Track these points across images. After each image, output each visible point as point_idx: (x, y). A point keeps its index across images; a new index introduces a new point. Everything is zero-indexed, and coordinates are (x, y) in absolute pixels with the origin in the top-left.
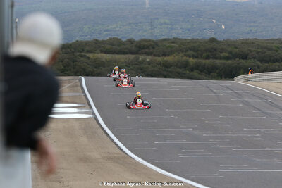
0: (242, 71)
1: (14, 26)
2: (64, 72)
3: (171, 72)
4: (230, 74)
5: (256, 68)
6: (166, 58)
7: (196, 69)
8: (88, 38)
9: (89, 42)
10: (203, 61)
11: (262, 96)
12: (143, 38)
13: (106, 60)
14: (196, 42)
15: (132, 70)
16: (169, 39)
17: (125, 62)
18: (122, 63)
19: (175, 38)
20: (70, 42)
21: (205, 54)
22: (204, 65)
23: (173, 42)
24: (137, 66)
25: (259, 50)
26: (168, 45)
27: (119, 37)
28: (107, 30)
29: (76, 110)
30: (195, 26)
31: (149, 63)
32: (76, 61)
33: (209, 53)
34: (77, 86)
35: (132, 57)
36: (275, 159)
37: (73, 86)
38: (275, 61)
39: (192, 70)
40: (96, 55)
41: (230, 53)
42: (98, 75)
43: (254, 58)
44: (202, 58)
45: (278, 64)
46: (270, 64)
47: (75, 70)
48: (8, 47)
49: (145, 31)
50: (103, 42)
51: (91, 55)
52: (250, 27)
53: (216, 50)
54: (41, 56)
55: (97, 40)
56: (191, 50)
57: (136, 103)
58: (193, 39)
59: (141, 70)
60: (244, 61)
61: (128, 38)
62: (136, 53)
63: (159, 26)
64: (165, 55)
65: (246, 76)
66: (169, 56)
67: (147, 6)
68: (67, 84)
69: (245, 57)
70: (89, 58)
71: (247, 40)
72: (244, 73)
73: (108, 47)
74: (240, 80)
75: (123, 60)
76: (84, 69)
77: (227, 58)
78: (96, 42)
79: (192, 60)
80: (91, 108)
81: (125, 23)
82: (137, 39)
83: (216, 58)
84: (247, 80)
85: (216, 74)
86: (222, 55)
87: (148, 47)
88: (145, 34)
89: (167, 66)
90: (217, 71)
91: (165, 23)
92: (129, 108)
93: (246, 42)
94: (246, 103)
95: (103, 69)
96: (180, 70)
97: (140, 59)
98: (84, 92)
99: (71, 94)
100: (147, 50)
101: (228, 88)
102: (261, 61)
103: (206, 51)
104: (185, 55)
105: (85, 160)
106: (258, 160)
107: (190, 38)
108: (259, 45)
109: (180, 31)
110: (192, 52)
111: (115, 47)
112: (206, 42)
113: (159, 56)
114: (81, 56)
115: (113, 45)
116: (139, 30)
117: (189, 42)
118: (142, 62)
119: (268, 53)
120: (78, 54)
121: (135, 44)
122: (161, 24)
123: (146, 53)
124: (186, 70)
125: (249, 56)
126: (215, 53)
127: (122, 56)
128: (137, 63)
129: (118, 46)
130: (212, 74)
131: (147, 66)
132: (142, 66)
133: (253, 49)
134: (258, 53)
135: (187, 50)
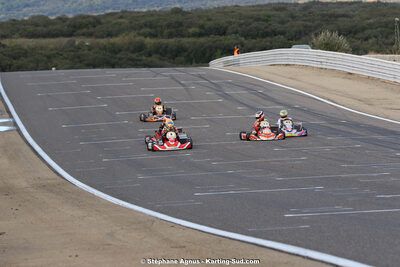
0: (219, 52)
3: (120, 59)
4: (203, 57)
6: (112, 40)
7: (157, 52)
8: (2, 18)
9: (3, 23)
10: (164, 41)
11: (250, 86)
12: (79, 13)
13: (29, 47)
14: (152, 15)
15: (66, 59)
16: (116, 13)
17: (56, 49)
18: (52, 50)
19: (123, 12)
21: (166, 31)
22: (167, 47)
23: (121, 17)
24: (73, 53)
25: (242, 21)
26: (115, 22)
27: (45, 14)
31: (90, 48)
33: (173, 30)
35: (65, 40)
38: (265, 35)
39: (150, 55)
40: (14, 40)
41: (202, 27)
42: (19, 69)
43: (236, 33)
44: (163, 37)
45: (269, 39)
46: (258, 39)
51: (6, 42)
53: (181, 24)
55: (14, 20)
56: (146, 25)
57: (165, 140)
58: (149, 11)
59: (79, 58)
60: (222, 38)
61: (58, 15)
62: (70, 35)
64: (110, 35)
66: (116, 36)
69: (222, 32)
70: (4, 46)
71: (225, 8)
72: (222, 55)
73: (30, 28)
74: (217, 64)
75: (52, 46)
77: (200, 35)
78: (14, 22)
79: (149, 41)
80: (11, 116)
82: (71, 16)
83: (183, 36)
84: (227, 64)
85: (183, 59)
86: (191, 30)
87: (86, 26)
89: (115, 50)
90: (186, 53)
93: (222, 11)
94: (226, 96)
95: (25, 60)
96: (134, 56)
97: (77, 43)
100: (85, 30)
101: (200, 77)
102: (246, 35)
103: (169, 26)
104: (139, 34)
107: (144, 10)
108: (240, 15)
110: (148, 30)
111: (41, 28)
112: (167, 14)
113: (103, 37)
115: (37, 25)
117: (143, 16)
118: (79, 48)
119: (255, 24)
121: (68, 22)
123: (83, 35)
124: (141, 55)
125: (229, 30)
126: (180, 28)
127: (52, 40)
128: (72, 49)
129: (45, 26)
130: (177, 58)
131: (86, 52)
132: (80, 52)
133: (233, 20)
134: (241, 25)
135: (141, 27)
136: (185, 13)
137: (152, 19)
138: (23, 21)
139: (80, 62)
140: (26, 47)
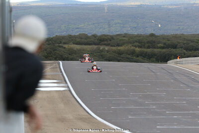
0: (173, 57)
1: (12, 25)
2: (48, 58)
3: (122, 58)
4: (164, 59)
5: (183, 54)
6: (119, 48)
7: (141, 55)
8: (64, 34)
9: (65, 36)
10: (145, 50)
11: (188, 75)
12: (103, 33)
13: (77, 49)
14: (140, 37)
15: (95, 56)
16: (121, 34)
17: (91, 51)
19: (126, 34)
20: (52, 37)
21: (147, 45)
22: (146, 53)
23: (124, 37)
24: (99, 54)
25: (185, 42)
26: (121, 39)
27: (86, 33)
28: (78, 28)
29: (56, 85)
30: (139, 25)
31: (108, 51)
32: (56, 50)
33: (150, 44)
34: (56, 68)
35: (95, 47)
36: (197, 119)
37: (54, 68)
38: (196, 49)
39: (138, 57)
40: (70, 45)
41: (165, 44)
42: (72, 60)
43: (182, 48)
44: (144, 47)
45: (198, 52)
46: (193, 52)
47: (55, 57)
48: (8, 40)
49: (105, 29)
50: (75, 37)
51: (66, 46)
52: (178, 25)
53: (154, 42)
54: (31, 46)
56: (136, 42)
57: (93, 69)
58: (138, 34)
59: (102, 56)
60: (174, 50)
61: (93, 34)
62: (98, 44)
63: (114, 25)
64: (118, 45)
65: (175, 60)
66: (121, 46)
67: (106, 11)
68: (49, 67)
69: (175, 47)
70: (65, 48)
71: (176, 35)
72: (174, 58)
73: (78, 40)
74: (171, 63)
75: (88, 49)
76: (62, 56)
77: (163, 48)
78: (70, 36)
79: (137, 49)
80: (66, 83)
81: (90, 23)
82: (99, 34)
83: (155, 48)
84: (177, 63)
85: (154, 59)
86: (159, 45)
87: (106, 40)
88: (104, 31)
89: (120, 53)
90: (156, 57)
91: (118, 23)
92: (89, 72)
93: (175, 36)
94: (175, 79)
95: (75, 55)
96: (130, 56)
97: (101, 48)
98: (61, 72)
99: (52, 73)
100: (106, 42)
101: (163, 69)
102: (187, 49)
103: (148, 42)
104: (133, 46)
105: (62, 120)
106: (184, 120)
107: (136, 34)
108: (185, 39)
109: (129, 29)
110: (138, 44)
111: (83, 40)
112: (147, 36)
113: (114, 46)
114: (60, 47)
115: (81, 39)
116: (101, 28)
117: (135, 37)
118: (102, 51)
119: (191, 44)
120: (57, 45)
121: (97, 38)
122: (116, 24)
123: (105, 44)
124: (133, 56)
125: (178, 46)
126: (154, 44)
127: (89, 46)
128: (99, 51)
129: (86, 39)
130: (151, 59)
131: (106, 53)
132: (103, 53)
133: (180, 41)
134: (184, 44)
135: (134, 42)
136: (156, 37)
137: (139, 38)
138: (75, 36)
139: (103, 58)
140: (75, 49)
